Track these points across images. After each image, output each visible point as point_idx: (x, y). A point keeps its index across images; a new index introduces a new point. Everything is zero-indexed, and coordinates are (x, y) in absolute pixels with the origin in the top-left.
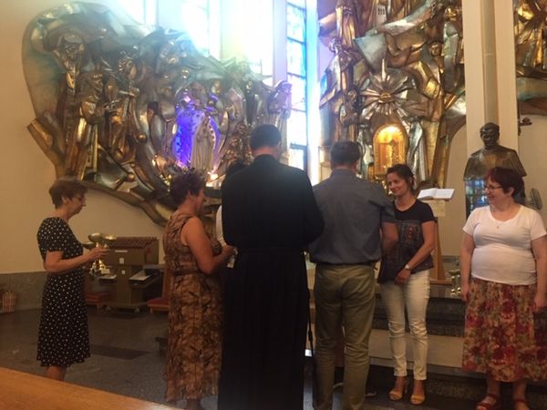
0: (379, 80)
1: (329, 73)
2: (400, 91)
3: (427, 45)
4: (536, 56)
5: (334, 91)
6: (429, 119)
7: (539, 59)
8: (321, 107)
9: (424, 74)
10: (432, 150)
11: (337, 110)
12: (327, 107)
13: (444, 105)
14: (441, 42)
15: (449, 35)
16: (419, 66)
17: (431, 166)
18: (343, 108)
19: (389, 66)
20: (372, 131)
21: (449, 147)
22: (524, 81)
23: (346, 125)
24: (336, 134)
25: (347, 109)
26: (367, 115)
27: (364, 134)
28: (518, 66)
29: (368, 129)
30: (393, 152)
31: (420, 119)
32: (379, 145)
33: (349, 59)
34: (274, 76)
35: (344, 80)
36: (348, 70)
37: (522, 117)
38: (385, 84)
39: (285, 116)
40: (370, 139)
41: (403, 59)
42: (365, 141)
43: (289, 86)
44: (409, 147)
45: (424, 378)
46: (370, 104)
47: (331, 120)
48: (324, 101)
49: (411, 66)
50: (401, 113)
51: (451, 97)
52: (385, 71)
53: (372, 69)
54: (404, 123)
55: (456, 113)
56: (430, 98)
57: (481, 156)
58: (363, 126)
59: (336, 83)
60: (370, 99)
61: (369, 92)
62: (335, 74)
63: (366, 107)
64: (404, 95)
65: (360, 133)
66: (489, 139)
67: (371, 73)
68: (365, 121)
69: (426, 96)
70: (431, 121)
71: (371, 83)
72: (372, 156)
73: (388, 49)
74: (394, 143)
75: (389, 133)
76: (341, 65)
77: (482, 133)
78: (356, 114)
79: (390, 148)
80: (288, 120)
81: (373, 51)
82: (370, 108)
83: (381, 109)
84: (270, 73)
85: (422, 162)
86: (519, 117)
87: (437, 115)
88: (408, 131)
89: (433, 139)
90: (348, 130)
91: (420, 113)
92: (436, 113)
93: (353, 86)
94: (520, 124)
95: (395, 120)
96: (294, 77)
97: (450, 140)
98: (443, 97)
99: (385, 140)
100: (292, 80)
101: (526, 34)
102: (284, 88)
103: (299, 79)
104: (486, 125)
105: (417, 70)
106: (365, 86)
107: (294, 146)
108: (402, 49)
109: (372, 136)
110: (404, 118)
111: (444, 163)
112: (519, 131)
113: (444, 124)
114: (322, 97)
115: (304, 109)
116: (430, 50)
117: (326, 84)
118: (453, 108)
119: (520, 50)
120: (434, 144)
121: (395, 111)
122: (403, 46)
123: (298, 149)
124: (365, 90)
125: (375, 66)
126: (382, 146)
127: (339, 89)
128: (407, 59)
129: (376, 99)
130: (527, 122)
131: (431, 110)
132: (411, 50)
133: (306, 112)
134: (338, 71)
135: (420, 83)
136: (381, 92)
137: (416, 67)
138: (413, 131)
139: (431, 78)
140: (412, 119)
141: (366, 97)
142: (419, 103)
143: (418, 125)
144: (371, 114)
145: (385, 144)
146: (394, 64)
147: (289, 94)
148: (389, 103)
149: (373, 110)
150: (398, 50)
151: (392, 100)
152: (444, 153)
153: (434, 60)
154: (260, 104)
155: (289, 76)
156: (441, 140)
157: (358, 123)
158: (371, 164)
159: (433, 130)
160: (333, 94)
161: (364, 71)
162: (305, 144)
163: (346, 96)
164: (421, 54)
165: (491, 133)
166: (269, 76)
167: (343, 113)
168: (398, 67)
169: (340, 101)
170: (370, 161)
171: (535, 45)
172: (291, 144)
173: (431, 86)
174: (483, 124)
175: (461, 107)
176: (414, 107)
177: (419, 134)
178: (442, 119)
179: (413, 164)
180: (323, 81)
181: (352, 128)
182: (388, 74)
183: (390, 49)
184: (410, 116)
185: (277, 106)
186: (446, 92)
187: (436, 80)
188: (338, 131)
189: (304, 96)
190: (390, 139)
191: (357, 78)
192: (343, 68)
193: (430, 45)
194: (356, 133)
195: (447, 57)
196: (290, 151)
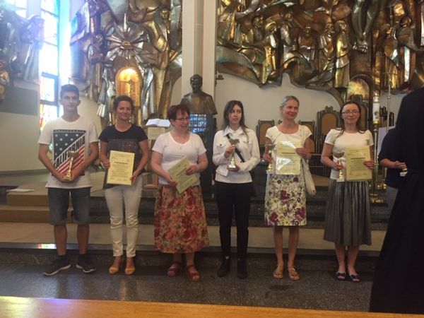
0: (121, 29)
2: (138, 42)
4: (230, 33)
5: (83, 32)
6: (158, 67)
7: (232, 35)
8: (72, 44)
10: (160, 91)
11: (85, 49)
12: (77, 45)
15: (175, 5)
17: (158, 103)
18: (91, 48)
19: (129, 20)
20: (115, 70)
21: (172, 91)
22: (222, 49)
23: (94, 62)
24: (85, 69)
25: (94, 48)
26: (111, 57)
27: (108, 71)
28: (218, 37)
29: (112, 68)
30: (131, 89)
31: (152, 66)
32: (120, 82)
33: (98, 8)
34: (28, 10)
35: (92, 24)
36: (97, 16)
37: (218, 74)
38: (126, 34)
39: (37, 47)
41: (141, 17)
42: (108, 78)
43: (42, 21)
44: (143, 86)
45: (134, 255)
46: (114, 48)
48: (75, 39)
50: (138, 59)
52: (127, 24)
54: (140, 68)
55: (177, 65)
57: (190, 98)
58: (107, 65)
59: (86, 26)
60: (114, 44)
61: (113, 38)
62: (84, 18)
63: (111, 50)
64: (140, 45)
65: (105, 71)
66: (195, 86)
67: (115, 24)
68: (109, 62)
71: (115, 31)
73: (129, 6)
74: (131, 82)
75: (128, 74)
76: (90, 11)
77: (191, 81)
78: (101, 55)
79: (128, 86)
80: (40, 51)
81: (118, 5)
82: (114, 51)
83: (122, 54)
84: (24, 6)
85: (152, 99)
86: (216, 73)
87: (164, 65)
88: (143, 74)
89: (160, 82)
90: (95, 68)
91: (153, 62)
92: (163, 63)
93: (99, 31)
94: (216, 79)
95: (132, 64)
96: (47, 13)
97: (173, 85)
98: (169, 52)
99: (125, 79)
100: (44, 16)
101: (225, 15)
102: (37, 22)
103: (53, 16)
107: (46, 75)
108: (140, 9)
109: (115, 74)
110: (140, 64)
112: (216, 83)
113: (169, 72)
114: (73, 36)
115: (56, 44)
116: (161, 14)
117: (76, 25)
118: (175, 61)
119: (221, 27)
120: (161, 87)
121: (133, 57)
122: (141, 7)
123: (50, 78)
124: (110, 36)
125: (119, 18)
126: (122, 84)
127: (88, 31)
128: (144, 17)
129: (118, 45)
130: (221, 78)
131: (160, 60)
132: (147, 11)
133: (58, 46)
134: (87, 16)
135: (153, 39)
136: (123, 40)
138: (146, 74)
139: (161, 35)
140: (146, 65)
141: (111, 42)
142: (152, 54)
143: (150, 71)
144: (114, 57)
145: (125, 82)
146: (134, 19)
147: (41, 28)
148: (129, 50)
149: (116, 53)
150: (137, 8)
151: (132, 48)
152: (168, 94)
153: (163, 22)
154: (12, 32)
155: (42, 12)
156: (166, 84)
157: (104, 62)
159: (161, 75)
160: (82, 35)
162: (56, 74)
163: (94, 38)
164: (154, 15)
165: (197, 81)
166: (22, 9)
167: (91, 52)
168: (137, 23)
169: (89, 42)
170: (112, 94)
171: (230, 25)
172: (43, 73)
173: (161, 42)
175: (180, 61)
176: (148, 56)
177: (150, 78)
178: (167, 69)
179: (145, 100)
180: (74, 21)
181: (98, 66)
182: (128, 26)
183: (131, 7)
184: (145, 63)
185: (29, 37)
186: (171, 48)
187: (164, 38)
188: (86, 67)
189: (56, 32)
190: (128, 79)
192: (92, 14)
193: (161, 10)
194: (102, 71)
195: (172, 22)
196: (41, 78)
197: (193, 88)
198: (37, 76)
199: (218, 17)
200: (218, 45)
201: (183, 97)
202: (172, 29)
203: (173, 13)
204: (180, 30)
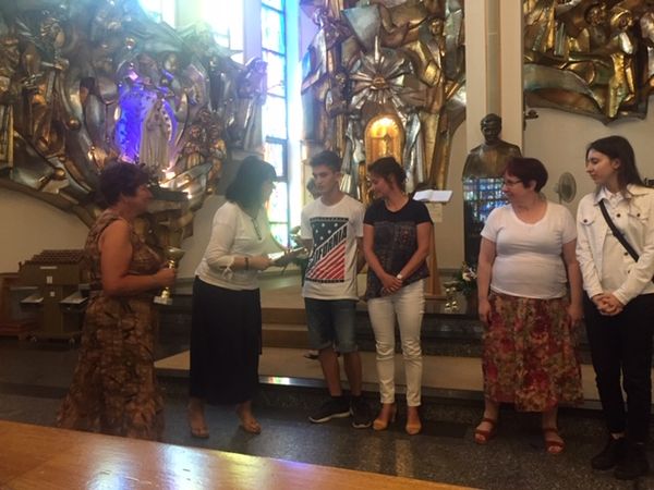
0: (371, 61)
1: (313, 52)
2: (396, 76)
3: (427, 21)
4: (547, 39)
5: (318, 73)
6: (428, 110)
7: (550, 43)
8: (304, 92)
9: (423, 56)
10: (431, 147)
11: (322, 96)
12: (310, 92)
13: (445, 95)
14: (443, 18)
15: (451, 10)
16: (418, 47)
17: (429, 166)
18: (329, 95)
19: (383, 45)
20: (363, 122)
21: (450, 143)
22: (533, 68)
23: (333, 115)
24: (322, 127)
25: (334, 95)
26: (358, 103)
27: (353, 126)
28: (526, 50)
29: (359, 120)
30: (388, 148)
31: (418, 109)
32: (372, 139)
33: (337, 35)
34: (245, 52)
35: (330, 60)
36: (336, 47)
37: (528, 110)
38: (378, 67)
39: (259, 102)
40: (361, 133)
41: (399, 37)
42: (355, 135)
43: (264, 65)
44: (405, 142)
45: (419, 404)
46: (361, 91)
47: (315, 109)
48: (307, 85)
49: (408, 46)
50: (397, 102)
51: (453, 86)
52: (379, 51)
53: (363, 48)
54: (400, 115)
55: (458, 104)
56: (429, 86)
57: (481, 152)
58: (353, 117)
59: (321, 64)
60: (361, 84)
61: (360, 75)
62: (320, 52)
63: (357, 93)
64: (400, 81)
65: (350, 126)
66: (489, 133)
67: (362, 53)
68: (355, 111)
69: (425, 83)
70: (430, 113)
71: (362, 64)
72: (364, 152)
73: (382, 25)
74: (388, 138)
75: (382, 126)
76: (327, 41)
77: (483, 126)
78: (344, 102)
79: (383, 144)
80: (263, 108)
81: (365, 26)
82: (361, 95)
83: (373, 97)
84: (241, 47)
85: (419, 161)
86: (524, 109)
87: (437, 106)
88: (404, 124)
89: (432, 134)
90: (335, 123)
91: (418, 103)
92: (436, 103)
93: (341, 68)
94: (525, 118)
95: (390, 111)
96: (270, 54)
97: (452, 135)
98: (444, 84)
99: (378, 134)
100: (267, 58)
101: (537, 13)
102: (258, 68)
103: (278, 57)
104: (488, 116)
105: (415, 52)
106: (355, 68)
107: (271, 140)
108: (398, 25)
109: (363, 129)
110: (400, 109)
111: (444, 162)
112: (524, 125)
113: (445, 116)
114: (305, 80)
115: (283, 95)
116: (430, 28)
117: (309, 64)
118: (455, 98)
119: (530, 32)
120: (433, 140)
121: (389, 99)
122: (400, 22)
123: (276, 143)
124: (356, 73)
125: (367, 44)
126: (374, 142)
127: (325, 71)
128: (404, 39)
129: (368, 84)
130: (533, 115)
131: (430, 99)
132: (409, 27)
133: (285, 98)
134: (323, 49)
135: (419, 67)
136: (373, 76)
137: (414, 48)
138: (410, 124)
139: (431, 61)
140: (409, 110)
141: (357, 81)
142: (417, 91)
143: (416, 117)
144: (362, 103)
145: (379, 139)
146: (389, 43)
147: (264, 75)
148: (383, 90)
149: (365, 98)
150: (394, 26)
151: (386, 87)
152: (445, 150)
153: (434, 40)
154: (227, 85)
155: (264, 53)
156: (441, 135)
157: (348, 112)
158: (362, 163)
159: (432, 123)
160: (317, 77)
161: (354, 49)
162: (285, 138)
163: (333, 79)
164: (420, 32)
165: (492, 125)
166: (238, 52)
167: (330, 100)
168: (394, 47)
169: (326, 86)
170: (361, 159)
171: (546, 26)
172: (268, 137)
173: (431, 71)
174: (484, 116)
175: (462, 97)
176: (412, 95)
177: (416, 128)
178: (442, 110)
179: (409, 163)
180: (305, 60)
181: (340, 119)
182: (381, 55)
183: (385, 25)
184: (407, 106)
185: (249, 89)
186: (447, 79)
187: (436, 64)
188: (324, 121)
189: (283, 79)
190: (383, 134)
191: (346, 58)
192: (330, 46)
193: (430, 22)
194: (345, 125)
195: (448, 37)
196: (266, 146)
197: (487, 137)
198: (260, 143)
199: (525, 18)
200: (525, 62)
201: (469, 153)
202: (448, 47)
203: (449, 22)
204: (460, 49)
